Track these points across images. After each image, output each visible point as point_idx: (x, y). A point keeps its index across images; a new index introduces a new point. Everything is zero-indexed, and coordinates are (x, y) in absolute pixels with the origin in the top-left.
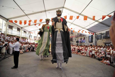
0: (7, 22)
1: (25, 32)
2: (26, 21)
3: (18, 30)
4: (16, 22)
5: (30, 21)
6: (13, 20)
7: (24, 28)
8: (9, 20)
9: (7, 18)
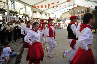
0: (32, 8)
1: (45, 14)
2: (46, 5)
3: (40, 14)
4: (38, 7)
5: (49, 5)
6: (36, 6)
7: (45, 11)
8: (33, 6)
9: (32, 5)
